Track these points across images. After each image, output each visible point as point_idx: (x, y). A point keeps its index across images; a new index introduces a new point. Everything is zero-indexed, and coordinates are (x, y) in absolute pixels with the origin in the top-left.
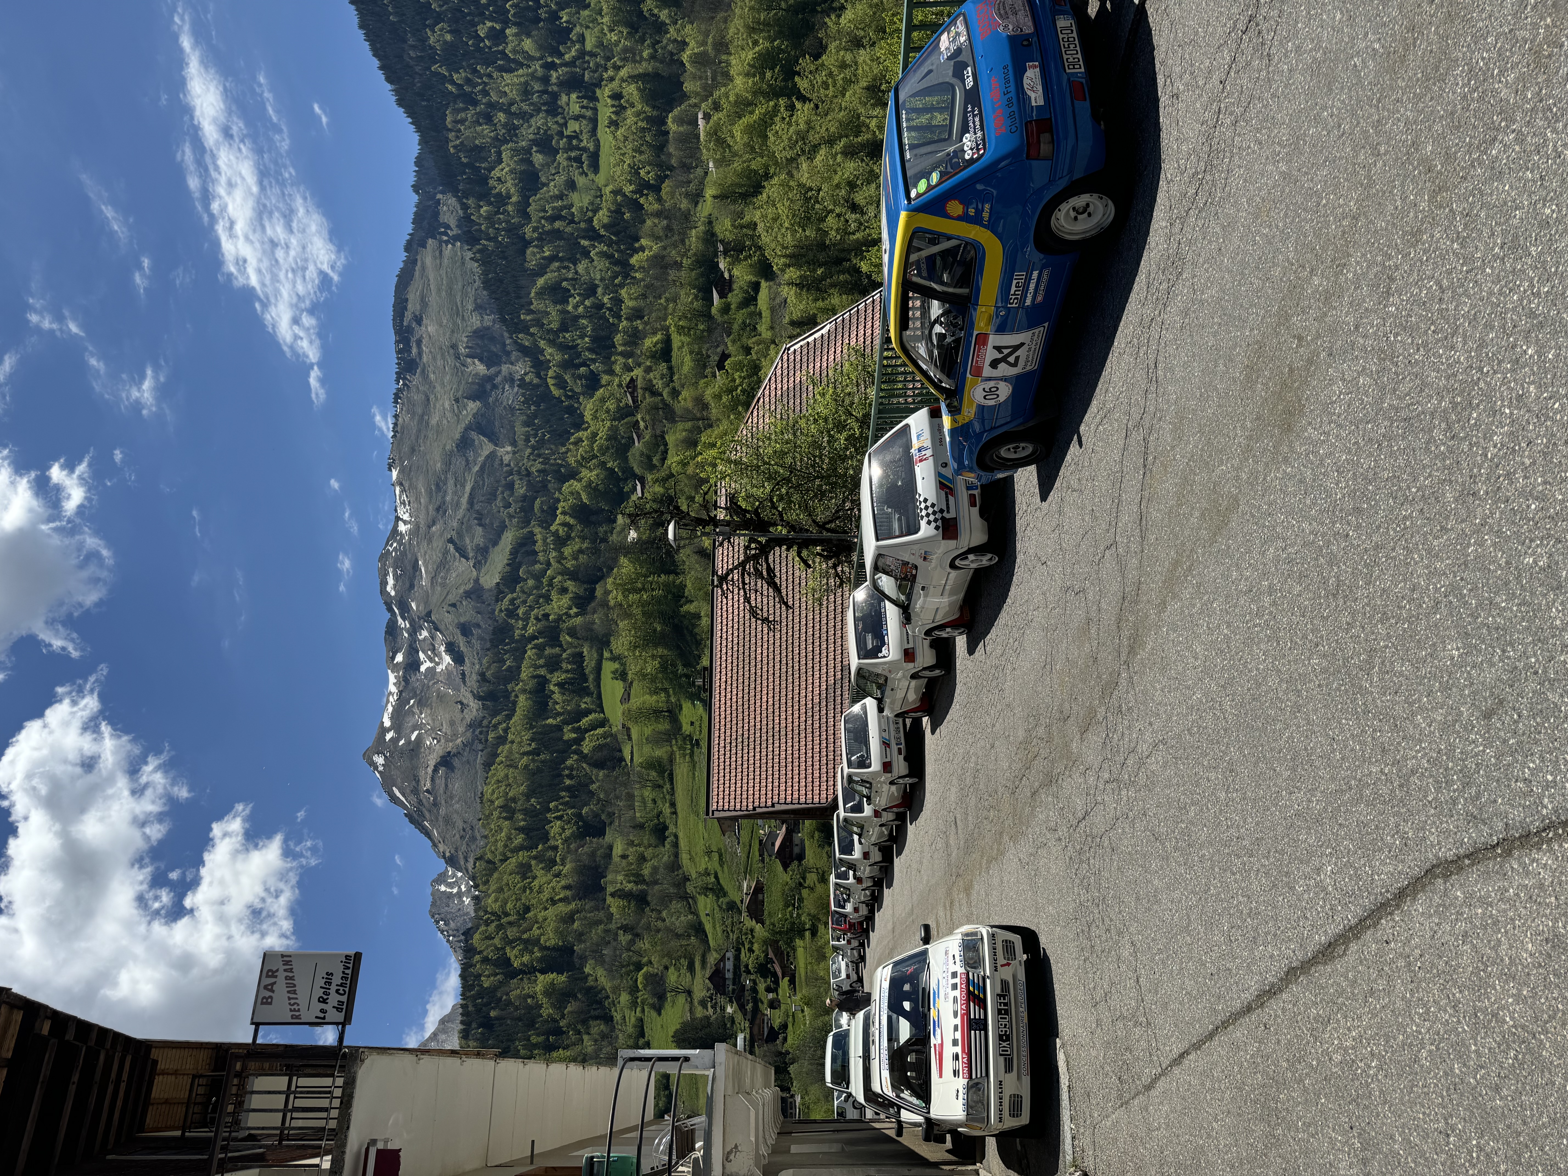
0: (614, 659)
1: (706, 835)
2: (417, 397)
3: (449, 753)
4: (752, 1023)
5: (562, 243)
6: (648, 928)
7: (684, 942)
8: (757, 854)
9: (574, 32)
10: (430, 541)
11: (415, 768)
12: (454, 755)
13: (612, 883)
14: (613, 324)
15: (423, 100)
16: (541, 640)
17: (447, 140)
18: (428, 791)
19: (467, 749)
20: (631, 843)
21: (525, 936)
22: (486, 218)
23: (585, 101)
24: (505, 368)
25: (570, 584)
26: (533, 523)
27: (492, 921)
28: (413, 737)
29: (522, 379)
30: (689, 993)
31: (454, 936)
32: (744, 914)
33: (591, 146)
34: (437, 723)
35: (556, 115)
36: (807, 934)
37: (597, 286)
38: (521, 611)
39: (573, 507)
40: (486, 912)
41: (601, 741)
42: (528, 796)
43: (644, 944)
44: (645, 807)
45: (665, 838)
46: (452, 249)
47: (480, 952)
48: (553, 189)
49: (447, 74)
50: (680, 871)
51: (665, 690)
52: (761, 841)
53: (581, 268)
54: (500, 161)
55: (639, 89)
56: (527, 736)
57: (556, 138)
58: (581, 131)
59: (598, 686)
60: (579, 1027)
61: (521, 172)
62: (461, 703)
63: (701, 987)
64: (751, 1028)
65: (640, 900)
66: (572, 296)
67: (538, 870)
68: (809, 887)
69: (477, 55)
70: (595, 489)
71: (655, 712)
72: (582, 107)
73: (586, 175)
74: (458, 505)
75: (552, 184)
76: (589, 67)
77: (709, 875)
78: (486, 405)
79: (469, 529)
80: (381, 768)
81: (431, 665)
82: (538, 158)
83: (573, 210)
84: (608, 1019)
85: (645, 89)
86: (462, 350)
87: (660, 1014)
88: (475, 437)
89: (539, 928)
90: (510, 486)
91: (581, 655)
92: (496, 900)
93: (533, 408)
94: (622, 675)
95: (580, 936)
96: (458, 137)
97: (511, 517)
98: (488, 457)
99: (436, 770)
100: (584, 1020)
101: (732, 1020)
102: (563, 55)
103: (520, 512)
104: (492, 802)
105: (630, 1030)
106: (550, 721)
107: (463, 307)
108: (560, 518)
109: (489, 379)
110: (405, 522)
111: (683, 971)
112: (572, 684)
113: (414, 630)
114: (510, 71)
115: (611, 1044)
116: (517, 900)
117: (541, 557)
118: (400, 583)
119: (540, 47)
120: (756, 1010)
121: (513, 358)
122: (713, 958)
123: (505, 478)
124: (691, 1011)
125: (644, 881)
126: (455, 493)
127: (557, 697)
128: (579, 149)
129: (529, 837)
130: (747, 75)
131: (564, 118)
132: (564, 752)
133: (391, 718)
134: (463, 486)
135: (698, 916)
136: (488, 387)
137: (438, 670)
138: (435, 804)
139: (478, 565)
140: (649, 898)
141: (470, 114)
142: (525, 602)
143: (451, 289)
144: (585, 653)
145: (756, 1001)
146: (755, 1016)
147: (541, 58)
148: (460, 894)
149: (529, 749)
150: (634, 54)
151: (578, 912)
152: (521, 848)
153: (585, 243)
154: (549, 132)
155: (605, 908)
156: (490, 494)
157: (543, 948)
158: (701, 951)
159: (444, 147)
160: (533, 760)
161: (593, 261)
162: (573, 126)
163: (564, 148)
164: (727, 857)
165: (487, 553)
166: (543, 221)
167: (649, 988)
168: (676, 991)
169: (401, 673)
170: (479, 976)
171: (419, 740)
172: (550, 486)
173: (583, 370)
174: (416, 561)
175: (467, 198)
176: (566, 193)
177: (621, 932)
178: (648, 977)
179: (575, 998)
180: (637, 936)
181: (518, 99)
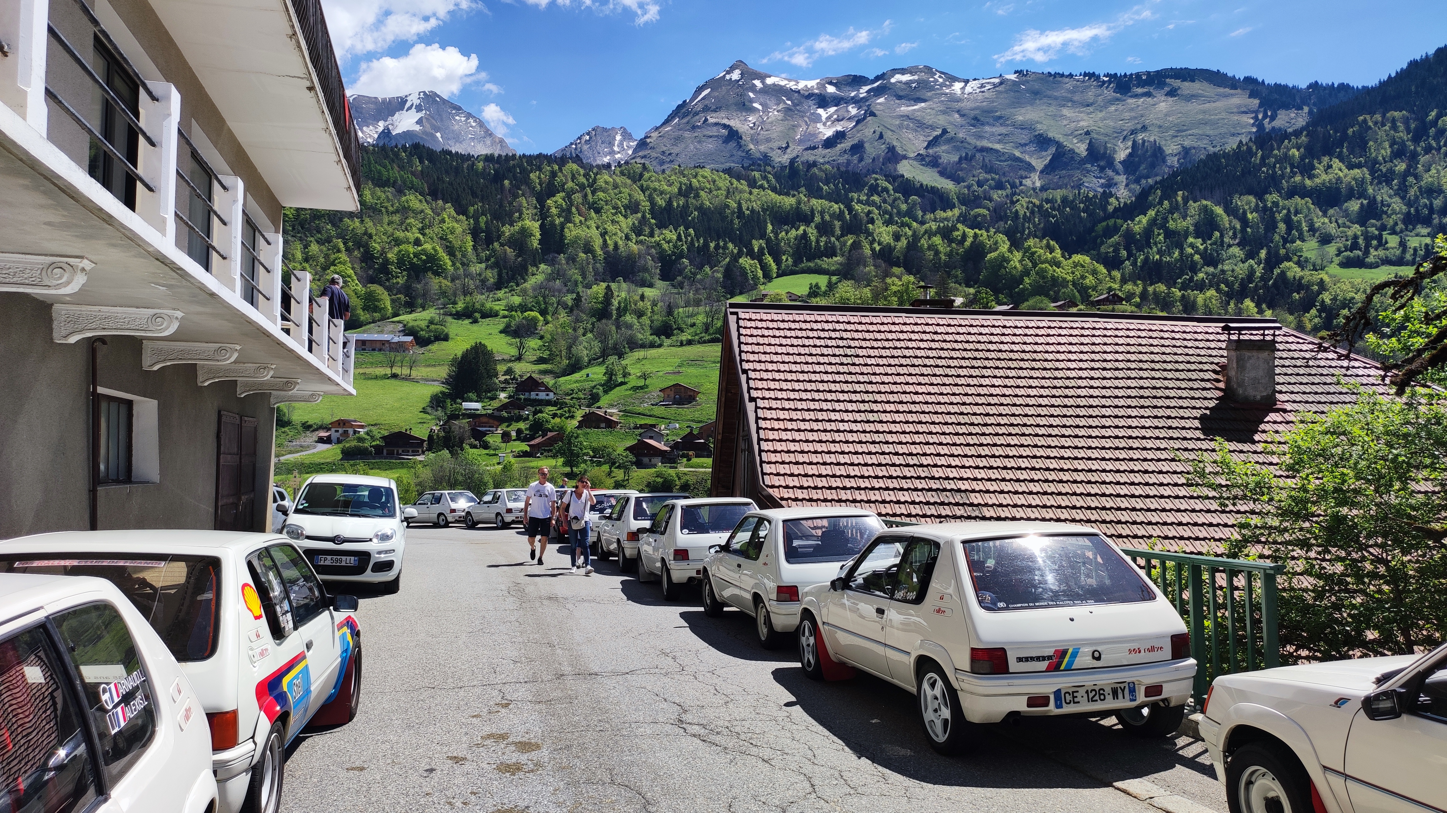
0: (831, 286)
1: (661, 374)
2: (1090, 95)
3: (741, 138)
4: (491, 416)
5: (1262, 230)
6: (578, 320)
7: (564, 353)
8: (643, 422)
10: (944, 112)
11: (727, 107)
12: (738, 143)
13: (619, 288)
14: (1175, 283)
15: (1417, 87)
16: (848, 217)
17: (1372, 113)
18: (706, 120)
19: (744, 154)
20: (654, 304)
21: (574, 209)
22: (1286, 155)
23: (1422, 253)
24: (1122, 179)
25: (903, 243)
26: (964, 208)
27: (588, 180)
28: (756, 105)
29: (1111, 195)
30: (519, 359)
31: (576, 149)
32: (587, 410)
33: (1371, 259)
34: (768, 126)
35: (1404, 223)
36: (568, 469)
37: (1216, 267)
38: (876, 198)
39: (982, 245)
40: (596, 174)
41: (750, 275)
42: (700, 209)
43: (563, 317)
44: (688, 317)
45: (658, 336)
46: (1248, 124)
47: (560, 170)
48: (1320, 221)
50: (627, 350)
52: (654, 426)
53: (1235, 250)
54: (1350, 167)
56: (757, 206)
57: (1378, 224)
58: (1387, 249)
59: (803, 272)
60: (493, 260)
61: (1338, 189)
62: (787, 147)
63: (523, 369)
64: (485, 415)
65: (602, 312)
66: (1204, 242)
67: (633, 219)
68: (611, 472)
70: (1001, 266)
72: (1415, 250)
73: (1338, 255)
74: (980, 137)
75: (1326, 220)
77: (624, 376)
78: (1083, 161)
79: (957, 149)
80: (728, 77)
81: (824, 119)
82: (1354, 206)
83: (1298, 242)
84: (499, 286)
86: (1140, 137)
87: (501, 332)
88: (1049, 152)
89: (581, 221)
90: (1000, 186)
91: (834, 254)
92: (606, 183)
93: (1082, 206)
94: (814, 293)
95: (572, 259)
96: (1376, 123)
97: (969, 187)
98: (1029, 164)
99: (725, 126)
100: (498, 264)
101: (494, 398)
103: (974, 196)
104: (695, 176)
105: (489, 305)
106: (770, 227)
107: (1187, 136)
108: (970, 232)
109: (1110, 163)
110: (963, 88)
111: (539, 354)
112: (805, 247)
113: (857, 101)
115: (477, 287)
116: (606, 201)
117: (929, 216)
118: (904, 86)
120: (501, 420)
121: (1133, 186)
122: (549, 380)
123: (1008, 181)
124: (503, 360)
125: (619, 316)
126: (992, 134)
127: (793, 233)
128: (1367, 247)
129: (663, 210)
131: (1401, 231)
132: (741, 242)
133: (774, 85)
134: (999, 142)
135: (587, 367)
136: (1102, 163)
137: (819, 125)
138: (694, 128)
139: (920, 158)
140: (604, 321)
141: (1402, 135)
142: (885, 201)
143: (1206, 124)
144: (835, 259)
145: (510, 420)
146: (496, 419)
148: (612, 153)
149: (744, 208)
151: (594, 257)
152: (653, 204)
153: (1263, 254)
154: (1384, 216)
155: (596, 282)
156: (992, 167)
157: (563, 226)
158: (556, 369)
159: (1363, 110)
160: (733, 213)
161: (1243, 262)
162: (1393, 241)
163: (1367, 232)
164: (640, 394)
165: (933, 166)
166: (1285, 212)
167: (524, 322)
168: (521, 347)
169: (816, 91)
170: (540, 170)
171: (753, 110)
172: (1002, 223)
173: (1124, 253)
174: (924, 101)
175: (1306, 136)
176: (1317, 235)
177: (574, 296)
178: (534, 321)
179: (518, 256)
180: (571, 310)
181: (1422, 183)
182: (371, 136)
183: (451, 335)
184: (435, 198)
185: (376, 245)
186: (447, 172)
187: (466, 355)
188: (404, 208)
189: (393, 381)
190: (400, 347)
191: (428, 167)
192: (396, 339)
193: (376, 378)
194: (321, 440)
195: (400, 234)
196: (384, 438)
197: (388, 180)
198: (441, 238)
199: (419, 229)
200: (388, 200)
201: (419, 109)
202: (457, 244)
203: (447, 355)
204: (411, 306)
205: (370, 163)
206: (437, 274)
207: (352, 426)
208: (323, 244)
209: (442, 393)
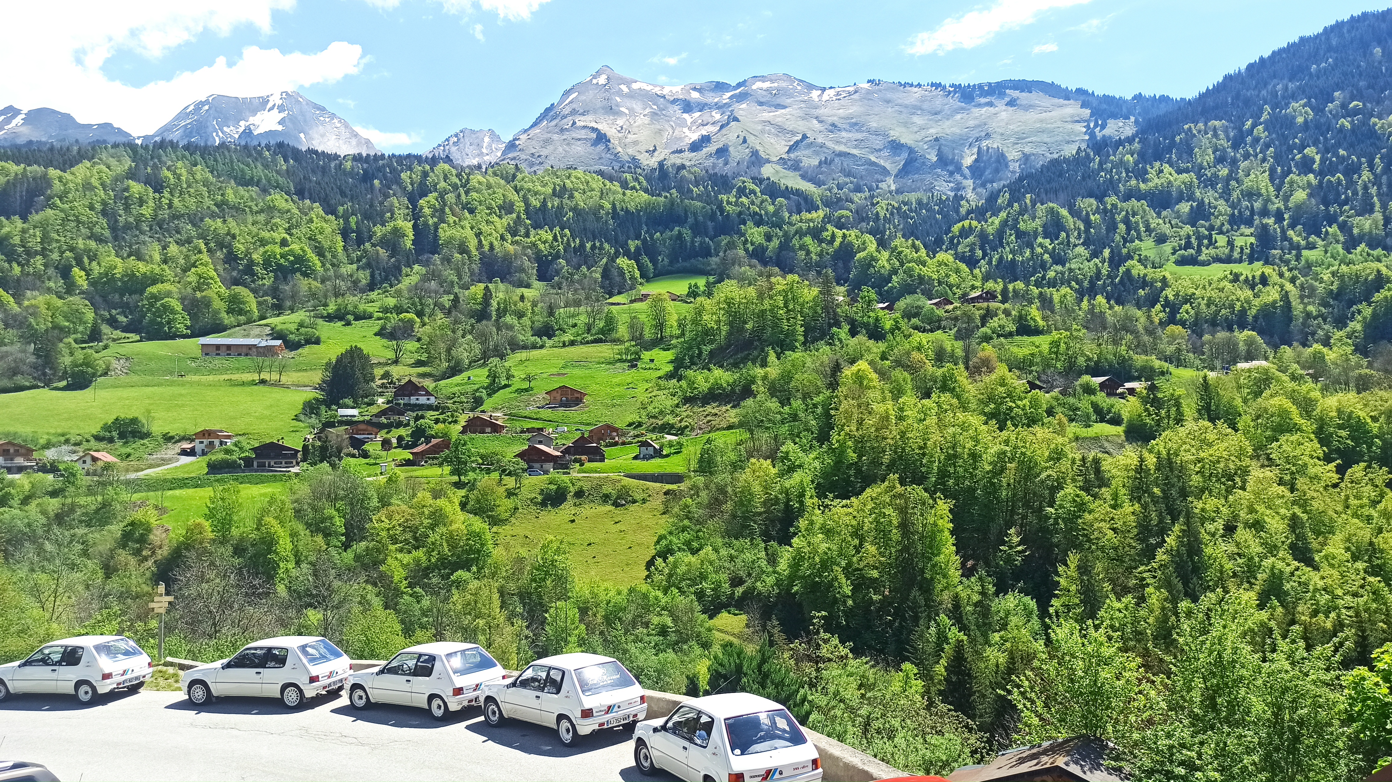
0: (709, 286)
1: (545, 375)
2: (938, 104)
3: (609, 141)
4: (369, 423)
5: (1103, 231)
6: (456, 322)
7: (443, 356)
8: (530, 426)
9: (1317, 239)
10: (803, 119)
11: (595, 111)
12: (607, 146)
13: (496, 288)
15: (1232, 100)
16: (720, 217)
17: (1195, 122)
18: (574, 123)
19: (612, 157)
20: (534, 305)
21: (447, 210)
22: (1121, 160)
23: (1248, 251)
24: (969, 183)
25: (775, 243)
26: (827, 209)
27: (461, 180)
28: (622, 109)
29: (962, 198)
30: (396, 362)
31: (445, 150)
32: (471, 415)
33: (1203, 257)
34: (635, 130)
35: (1230, 223)
36: (455, 478)
37: (1064, 265)
38: (744, 199)
39: (851, 244)
40: (469, 175)
41: (627, 276)
42: (575, 209)
43: (440, 318)
44: (569, 317)
45: (540, 336)
46: (1081, 132)
47: (433, 171)
48: (1155, 222)
49: (1262, 120)
50: (509, 351)
51: (683, 334)
52: (542, 429)
53: (1080, 250)
54: (1179, 172)
55: (1275, 302)
56: (630, 206)
57: (1207, 224)
58: (1217, 248)
60: (364, 260)
61: (1169, 193)
62: (654, 151)
63: (401, 373)
64: (363, 422)
65: (482, 315)
66: (1052, 242)
67: (508, 219)
68: (501, 479)
69: (1284, 148)
70: (870, 265)
71: (661, 325)
72: (1242, 249)
73: (1173, 254)
74: (838, 142)
75: (1161, 221)
76: (1285, 254)
77: (508, 379)
78: (934, 166)
79: (817, 153)
80: (595, 81)
81: (689, 124)
82: (1185, 207)
83: (1137, 241)
84: (372, 287)
85: (1276, 308)
86: (984, 144)
87: (376, 334)
88: (902, 157)
89: (455, 222)
90: (858, 189)
91: (709, 255)
92: (480, 183)
93: (937, 208)
94: (693, 293)
95: (447, 260)
96: (1199, 132)
97: (830, 190)
98: (884, 168)
99: (594, 130)
100: (370, 264)
101: (371, 404)
102: (1293, 229)
103: (836, 198)
104: (569, 177)
105: (362, 307)
106: (644, 228)
107: (1026, 143)
108: (839, 233)
109: (959, 169)
110: (820, 96)
111: (416, 356)
112: (681, 247)
113: (719, 107)
114: (1272, 179)
115: (349, 289)
116: (480, 202)
117: (796, 217)
118: (764, 93)
119: (1299, 207)
120: (381, 427)
121: (979, 190)
122: (429, 384)
123: (866, 185)
124: (380, 363)
125: (499, 316)
126: (849, 140)
127: (668, 234)
128: (1199, 246)
129: (537, 211)
130: (1339, 411)
131: (1228, 232)
132: (616, 242)
133: (640, 90)
134: (856, 147)
135: (467, 369)
136: (951, 168)
137: (684, 130)
138: (562, 130)
139: (782, 161)
140: (484, 322)
141: (1223, 143)
142: (753, 203)
143: (1043, 132)
144: (711, 259)
145: (389, 427)
146: (374, 425)
147: (1287, 208)
148: (482, 154)
149: (618, 209)
150: (1309, 297)
151: (469, 257)
152: (527, 204)
153: (1106, 252)
154: (1212, 217)
155: (474, 282)
156: (850, 171)
157: (436, 227)
158: (435, 372)
159: (1187, 119)
160: (608, 213)
161: (1089, 261)
162: (1222, 240)
163: (1198, 232)
164: (525, 397)
165: (795, 170)
166: (1124, 213)
167: (400, 324)
168: (397, 350)
169: (681, 97)
170: (411, 170)
171: (620, 114)
172: (864, 224)
173: (979, 253)
174: (784, 107)
175: (1139, 143)
176: (1153, 235)
177: (452, 297)
178: (411, 323)
179: (391, 256)
180: (448, 313)
181: (1243, 187)
182: (231, 136)
183: (323, 338)
184: (302, 198)
185: (240, 246)
186: (313, 171)
187: (340, 360)
188: (269, 207)
189: (261, 387)
190: (268, 351)
191: (293, 167)
192: (264, 344)
193: (243, 384)
194: (184, 453)
195: (265, 235)
196: (254, 450)
197: (252, 178)
198: (310, 239)
199: (285, 229)
200: (252, 199)
201: (281, 109)
202: (326, 244)
203: (319, 359)
204: (279, 309)
205: (232, 162)
206: (305, 275)
207: (218, 437)
208: (183, 245)
209: (317, 399)
